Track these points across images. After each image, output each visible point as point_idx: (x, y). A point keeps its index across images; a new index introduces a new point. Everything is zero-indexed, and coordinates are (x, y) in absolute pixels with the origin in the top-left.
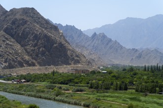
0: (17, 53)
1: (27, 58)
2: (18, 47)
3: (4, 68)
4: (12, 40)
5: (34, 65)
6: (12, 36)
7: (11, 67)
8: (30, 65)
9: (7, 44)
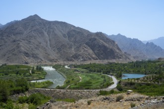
0: (89, 54)
1: (94, 56)
2: (91, 51)
3: (82, 61)
4: (89, 48)
5: (97, 59)
6: (89, 46)
7: (84, 60)
8: (95, 59)
9: (85, 50)
